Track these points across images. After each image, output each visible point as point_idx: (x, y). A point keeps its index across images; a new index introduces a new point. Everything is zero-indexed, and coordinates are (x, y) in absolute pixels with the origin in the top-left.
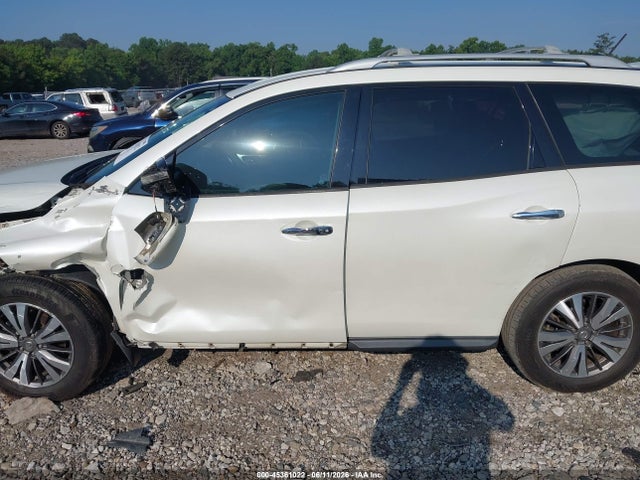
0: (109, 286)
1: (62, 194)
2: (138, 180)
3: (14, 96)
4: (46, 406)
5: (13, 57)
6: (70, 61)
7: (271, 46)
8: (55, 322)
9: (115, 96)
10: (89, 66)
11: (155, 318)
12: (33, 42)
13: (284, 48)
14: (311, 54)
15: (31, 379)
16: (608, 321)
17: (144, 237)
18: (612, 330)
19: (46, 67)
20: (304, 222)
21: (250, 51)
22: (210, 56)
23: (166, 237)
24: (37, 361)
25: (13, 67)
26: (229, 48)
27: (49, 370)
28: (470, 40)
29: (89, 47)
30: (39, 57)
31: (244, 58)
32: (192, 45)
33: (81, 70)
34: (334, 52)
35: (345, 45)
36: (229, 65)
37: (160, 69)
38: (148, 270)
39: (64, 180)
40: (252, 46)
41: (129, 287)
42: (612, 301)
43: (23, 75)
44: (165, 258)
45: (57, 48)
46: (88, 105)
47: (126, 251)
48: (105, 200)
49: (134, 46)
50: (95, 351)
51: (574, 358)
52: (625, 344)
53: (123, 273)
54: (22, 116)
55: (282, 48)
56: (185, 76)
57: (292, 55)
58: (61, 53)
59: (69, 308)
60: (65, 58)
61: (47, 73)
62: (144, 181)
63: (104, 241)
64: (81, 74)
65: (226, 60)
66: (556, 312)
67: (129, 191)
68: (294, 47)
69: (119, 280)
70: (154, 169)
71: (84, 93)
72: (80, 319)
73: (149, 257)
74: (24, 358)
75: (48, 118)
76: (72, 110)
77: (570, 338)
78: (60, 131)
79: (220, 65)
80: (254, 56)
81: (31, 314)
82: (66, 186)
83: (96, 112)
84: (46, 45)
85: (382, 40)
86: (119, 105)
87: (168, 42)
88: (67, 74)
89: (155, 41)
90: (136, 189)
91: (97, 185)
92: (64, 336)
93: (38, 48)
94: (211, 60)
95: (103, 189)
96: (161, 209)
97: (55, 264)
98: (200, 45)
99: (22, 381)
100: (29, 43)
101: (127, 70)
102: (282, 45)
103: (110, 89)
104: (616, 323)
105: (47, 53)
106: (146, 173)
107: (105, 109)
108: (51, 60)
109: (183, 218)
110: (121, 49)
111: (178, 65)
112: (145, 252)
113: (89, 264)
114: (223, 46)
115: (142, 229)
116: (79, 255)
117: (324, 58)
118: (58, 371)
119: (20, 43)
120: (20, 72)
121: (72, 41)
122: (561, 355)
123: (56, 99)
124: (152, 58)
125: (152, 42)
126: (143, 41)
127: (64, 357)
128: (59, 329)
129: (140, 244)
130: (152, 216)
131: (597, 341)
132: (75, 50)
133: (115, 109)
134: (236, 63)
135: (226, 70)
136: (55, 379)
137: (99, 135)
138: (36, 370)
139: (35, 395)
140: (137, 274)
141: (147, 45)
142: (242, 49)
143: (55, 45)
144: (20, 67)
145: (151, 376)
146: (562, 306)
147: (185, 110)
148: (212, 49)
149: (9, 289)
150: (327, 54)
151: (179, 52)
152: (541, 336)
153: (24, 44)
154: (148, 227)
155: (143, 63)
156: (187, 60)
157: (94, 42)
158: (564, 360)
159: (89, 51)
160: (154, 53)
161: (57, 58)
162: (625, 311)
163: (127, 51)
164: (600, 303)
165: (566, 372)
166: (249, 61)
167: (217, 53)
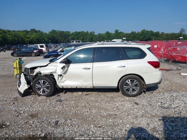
0: (56, 77)
1: (49, 63)
2: (62, 61)
3: (19, 46)
4: (45, 97)
5: (18, 35)
6: (33, 36)
7: (87, 32)
8: (47, 83)
9: (46, 46)
10: (38, 38)
11: (63, 82)
12: (23, 31)
13: (91, 33)
14: (98, 34)
15: (42, 93)
16: (135, 84)
17: (62, 69)
18: (136, 85)
19: (27, 38)
20: (86, 67)
21: (82, 33)
22: (71, 35)
23: (65, 70)
24: (44, 90)
25: (18, 38)
26: (76, 33)
27: (46, 91)
28: (143, 30)
29: (38, 32)
30: (25, 35)
31: (80, 35)
32: (66, 32)
33: (36, 38)
34: (105, 34)
35: (108, 32)
36: (76, 37)
37: (57, 38)
38: (63, 75)
39: (49, 61)
40: (82, 32)
41: (59, 77)
42: (135, 81)
43: (20, 40)
44: (65, 73)
45: (30, 33)
46: (40, 48)
47: (59, 71)
48: (56, 64)
49: (50, 32)
50: (53, 88)
51: (130, 91)
52: (138, 88)
53: (58, 75)
54: (24, 51)
55: (90, 33)
56: (64, 40)
57: (93, 35)
58: (31, 34)
59: (49, 81)
60: (31, 35)
61: (27, 39)
62: (63, 61)
63: (56, 70)
64: (36, 40)
65: (75, 36)
66: (126, 83)
67: (60, 63)
68: (94, 32)
69: (58, 76)
70: (65, 59)
71: (39, 45)
72: (51, 83)
73: (63, 72)
74: (42, 89)
75: (31, 52)
76: (36, 49)
77: (129, 87)
78: (33, 55)
79: (73, 37)
80: (83, 35)
81: (44, 82)
82: (50, 62)
83: (42, 50)
84: (27, 32)
85: (118, 30)
86: (47, 48)
87: (59, 31)
88: (32, 40)
89: (56, 31)
90: (61, 62)
91: (55, 62)
92: (49, 85)
93: (25, 33)
94: (71, 36)
95: (56, 62)
96: (65, 65)
97: (48, 74)
98: (68, 32)
99: (41, 93)
100: (22, 31)
101: (48, 38)
102: (91, 32)
103: (45, 44)
104: (137, 85)
105: (27, 34)
106: (63, 60)
107: (44, 49)
108: (28, 36)
109: (68, 67)
110: (47, 33)
111: (62, 37)
112: (62, 72)
113: (53, 74)
114: (74, 32)
115: (62, 68)
116: (52, 72)
117: (102, 35)
118: (47, 91)
119: (19, 31)
120: (20, 39)
121: (33, 31)
122: (128, 90)
123: (32, 47)
124: (55, 35)
125: (55, 31)
126: (52, 30)
127: (48, 89)
128: (48, 84)
129: (62, 70)
130: (64, 66)
131: (134, 88)
132: (34, 33)
133: (46, 49)
134: (78, 37)
135: (75, 39)
136: (46, 93)
137: (46, 55)
138: (44, 92)
139: (43, 95)
140: (61, 75)
141: (54, 31)
142: (79, 33)
143: (29, 32)
144: (20, 38)
145: (61, 95)
146: (127, 82)
147: (65, 50)
148: (71, 33)
149: (41, 78)
150: (103, 34)
151: (62, 34)
152: (124, 86)
153: (21, 32)
154: (63, 68)
155: (52, 36)
156: (64, 36)
157: (39, 31)
158: (129, 91)
159: (38, 33)
160: (55, 34)
161: (30, 35)
162: (137, 83)
163: (48, 33)
164: (133, 81)
165: (129, 93)
166: (81, 36)
167: (73, 34)
